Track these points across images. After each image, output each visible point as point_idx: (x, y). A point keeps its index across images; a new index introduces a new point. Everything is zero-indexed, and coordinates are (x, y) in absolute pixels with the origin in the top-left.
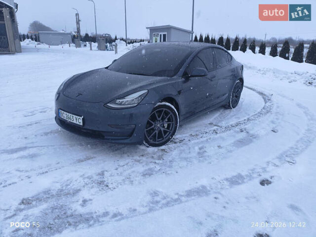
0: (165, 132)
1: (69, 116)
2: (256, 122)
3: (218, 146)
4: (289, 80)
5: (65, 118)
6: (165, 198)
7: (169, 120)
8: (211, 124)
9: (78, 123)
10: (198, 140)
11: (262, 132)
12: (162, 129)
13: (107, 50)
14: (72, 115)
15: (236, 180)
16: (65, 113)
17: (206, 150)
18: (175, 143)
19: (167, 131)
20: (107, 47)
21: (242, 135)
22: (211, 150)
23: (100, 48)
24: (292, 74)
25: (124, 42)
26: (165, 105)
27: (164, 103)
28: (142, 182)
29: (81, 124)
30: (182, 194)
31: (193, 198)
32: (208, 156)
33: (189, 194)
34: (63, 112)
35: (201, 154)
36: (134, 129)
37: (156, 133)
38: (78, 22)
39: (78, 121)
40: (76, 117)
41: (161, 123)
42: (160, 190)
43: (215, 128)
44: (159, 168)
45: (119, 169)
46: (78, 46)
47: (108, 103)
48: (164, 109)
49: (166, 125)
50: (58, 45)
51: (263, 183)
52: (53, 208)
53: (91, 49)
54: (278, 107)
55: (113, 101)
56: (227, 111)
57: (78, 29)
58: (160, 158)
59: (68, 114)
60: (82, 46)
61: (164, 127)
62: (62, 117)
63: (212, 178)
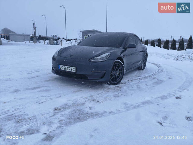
0: (118, 77)
1: (66, 68)
2: (159, 75)
3: (146, 85)
4: (165, 58)
5: (63, 69)
6: (132, 105)
7: (120, 70)
8: (136, 76)
9: (72, 71)
10: (133, 83)
11: (165, 79)
12: (116, 75)
13: (55, 44)
14: (68, 67)
15: (163, 98)
16: (64, 66)
17: (141, 86)
18: (122, 84)
19: (119, 77)
20: (54, 43)
21: (155, 80)
22: (143, 86)
23: (50, 43)
24: (166, 55)
25: (65, 40)
26: (118, 61)
27: (118, 60)
28: (115, 99)
29: (75, 71)
30: (140, 103)
31: (146, 105)
32: (143, 89)
33: (143, 103)
34: (62, 66)
35: (139, 88)
36: (105, 73)
37: (113, 77)
38: (35, 28)
39: (72, 70)
40: (72, 67)
41: (116, 72)
42: (128, 102)
43: (140, 77)
44: (121, 94)
45: (99, 95)
46: (35, 42)
47: (90, 59)
48: (118, 64)
49: (118, 73)
50: (22, 42)
51: (177, 98)
52: (75, 111)
53: (44, 44)
54: (166, 69)
55: (93, 58)
56: (141, 71)
57: (34, 32)
58: (118, 90)
59: (65, 66)
60: (38, 42)
61: (117, 74)
62: (61, 69)
63: (151, 97)
